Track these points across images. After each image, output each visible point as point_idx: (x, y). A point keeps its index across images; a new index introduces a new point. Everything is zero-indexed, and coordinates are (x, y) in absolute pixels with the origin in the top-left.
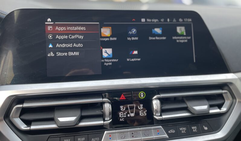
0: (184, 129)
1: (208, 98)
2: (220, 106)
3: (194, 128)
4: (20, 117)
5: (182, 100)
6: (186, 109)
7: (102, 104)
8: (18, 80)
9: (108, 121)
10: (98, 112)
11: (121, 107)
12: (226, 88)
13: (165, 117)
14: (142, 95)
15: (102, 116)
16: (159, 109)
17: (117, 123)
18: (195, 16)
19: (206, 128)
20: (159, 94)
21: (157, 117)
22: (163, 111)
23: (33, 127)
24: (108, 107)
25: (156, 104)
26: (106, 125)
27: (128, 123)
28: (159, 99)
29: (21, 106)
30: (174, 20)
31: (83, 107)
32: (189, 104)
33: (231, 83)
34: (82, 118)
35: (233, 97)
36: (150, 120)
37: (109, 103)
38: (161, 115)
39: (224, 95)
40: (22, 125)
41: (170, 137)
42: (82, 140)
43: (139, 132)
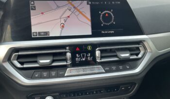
0: (115, 67)
1: (129, 50)
2: (137, 55)
3: (121, 67)
4: (17, 60)
6: (116, 56)
7: (65, 53)
8: (15, 39)
9: (69, 62)
10: (63, 58)
11: (77, 55)
12: (141, 44)
13: (103, 60)
15: (66, 60)
16: (99, 56)
17: (74, 64)
19: (128, 67)
20: (100, 47)
21: (98, 60)
22: (102, 57)
23: (25, 66)
24: (69, 55)
25: (98, 53)
26: (68, 65)
27: (82, 64)
28: (100, 50)
29: (17, 54)
30: (109, 3)
31: (54, 55)
32: (118, 53)
33: (144, 41)
34: (53, 61)
36: (94, 62)
37: (70, 52)
38: (101, 60)
39: (140, 48)
40: (19, 65)
41: (107, 72)
42: (53, 73)
43: (88, 69)
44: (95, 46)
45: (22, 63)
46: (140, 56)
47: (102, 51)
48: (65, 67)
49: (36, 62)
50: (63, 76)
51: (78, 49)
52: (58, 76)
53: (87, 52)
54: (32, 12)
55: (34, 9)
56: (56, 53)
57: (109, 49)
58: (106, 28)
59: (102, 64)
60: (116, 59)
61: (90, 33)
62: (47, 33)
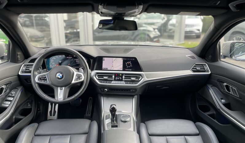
0: (129, 83)
1: (136, 77)
2: (138, 79)
4: (98, 76)
5: (130, 77)
6: (130, 79)
8: (96, 70)
9: (113, 79)
11: (116, 77)
12: (141, 75)
13: (125, 80)
14: (121, 75)
15: (112, 78)
17: (115, 80)
18: (135, 58)
19: (134, 83)
22: (125, 79)
24: (113, 77)
25: (123, 77)
27: (118, 80)
29: (98, 74)
30: (130, 59)
31: (109, 76)
34: (108, 78)
35: (142, 77)
36: (122, 80)
39: (140, 77)
40: (98, 78)
41: (126, 84)
42: (108, 82)
43: (119, 82)
44: (123, 74)
45: (99, 78)
46: (140, 79)
47: (125, 76)
48: (112, 80)
49: (103, 78)
50: (111, 83)
51: (117, 75)
52: (109, 83)
53: (120, 76)
54: (103, 61)
55: (104, 60)
56: (110, 75)
57: (128, 76)
58: (129, 68)
59: (125, 81)
60: (130, 80)
61: (122, 70)
62: (107, 68)
